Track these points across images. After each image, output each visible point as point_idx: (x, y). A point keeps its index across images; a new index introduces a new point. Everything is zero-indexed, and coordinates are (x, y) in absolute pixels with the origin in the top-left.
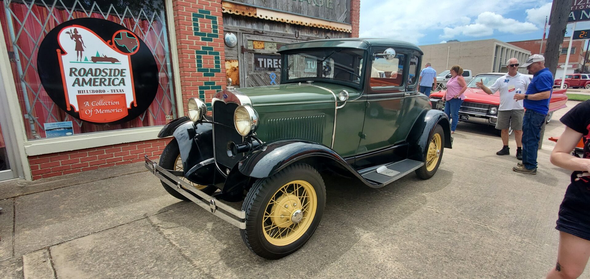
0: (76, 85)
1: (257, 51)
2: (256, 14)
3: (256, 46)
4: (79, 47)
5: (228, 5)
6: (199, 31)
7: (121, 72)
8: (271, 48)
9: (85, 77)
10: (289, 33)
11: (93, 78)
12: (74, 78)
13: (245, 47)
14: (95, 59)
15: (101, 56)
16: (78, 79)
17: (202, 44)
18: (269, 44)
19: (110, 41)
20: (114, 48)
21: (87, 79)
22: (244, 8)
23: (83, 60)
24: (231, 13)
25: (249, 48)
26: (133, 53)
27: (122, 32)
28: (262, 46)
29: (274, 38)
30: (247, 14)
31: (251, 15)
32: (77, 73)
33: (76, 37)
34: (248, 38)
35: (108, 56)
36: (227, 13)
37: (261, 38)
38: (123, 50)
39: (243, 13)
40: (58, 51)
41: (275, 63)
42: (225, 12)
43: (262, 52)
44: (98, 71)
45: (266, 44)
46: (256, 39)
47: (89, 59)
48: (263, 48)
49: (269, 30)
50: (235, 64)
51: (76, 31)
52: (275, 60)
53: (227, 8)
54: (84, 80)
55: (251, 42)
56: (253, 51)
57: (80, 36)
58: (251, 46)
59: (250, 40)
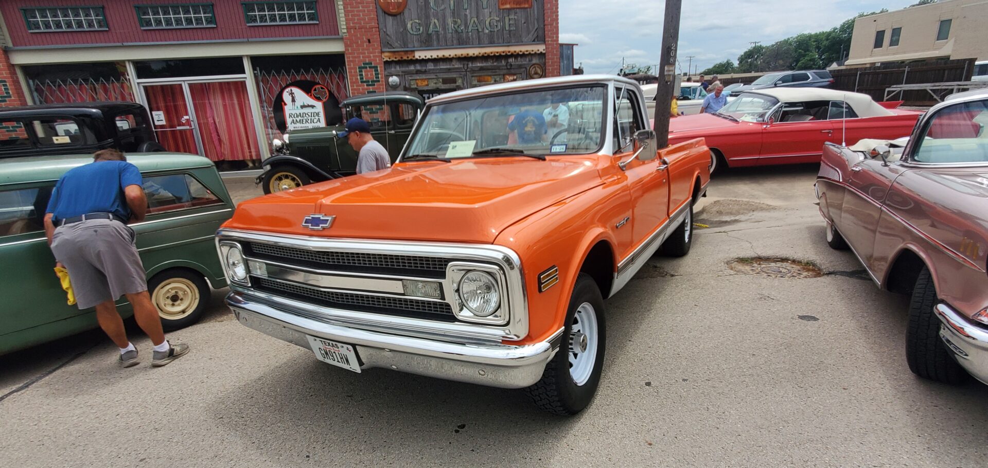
0: (293, 123)
1: (420, 89)
2: (414, 57)
3: (419, 84)
4: (293, 100)
5: (387, 54)
6: (364, 80)
7: (318, 114)
8: (436, 83)
9: (297, 118)
10: (456, 66)
11: (301, 119)
12: (291, 119)
13: (407, 85)
14: (303, 107)
15: (306, 104)
16: (293, 120)
17: (367, 89)
18: (433, 80)
19: (310, 94)
20: (313, 98)
21: (298, 120)
22: (403, 53)
23: (296, 108)
24: (391, 60)
25: (413, 87)
26: (324, 100)
27: (317, 87)
28: (426, 83)
29: (438, 74)
30: (405, 58)
31: (410, 58)
32: (293, 116)
33: (292, 94)
34: (410, 78)
35: (310, 104)
36: (387, 61)
37: (424, 77)
38: (318, 99)
39: (402, 58)
40: (283, 103)
42: (385, 60)
43: (426, 88)
44: (304, 114)
45: (430, 80)
46: (418, 78)
47: (299, 107)
48: (427, 85)
49: (433, 68)
51: (291, 90)
53: (386, 57)
54: (296, 120)
55: (414, 81)
56: (417, 88)
57: (293, 93)
58: (414, 85)
59: (413, 80)
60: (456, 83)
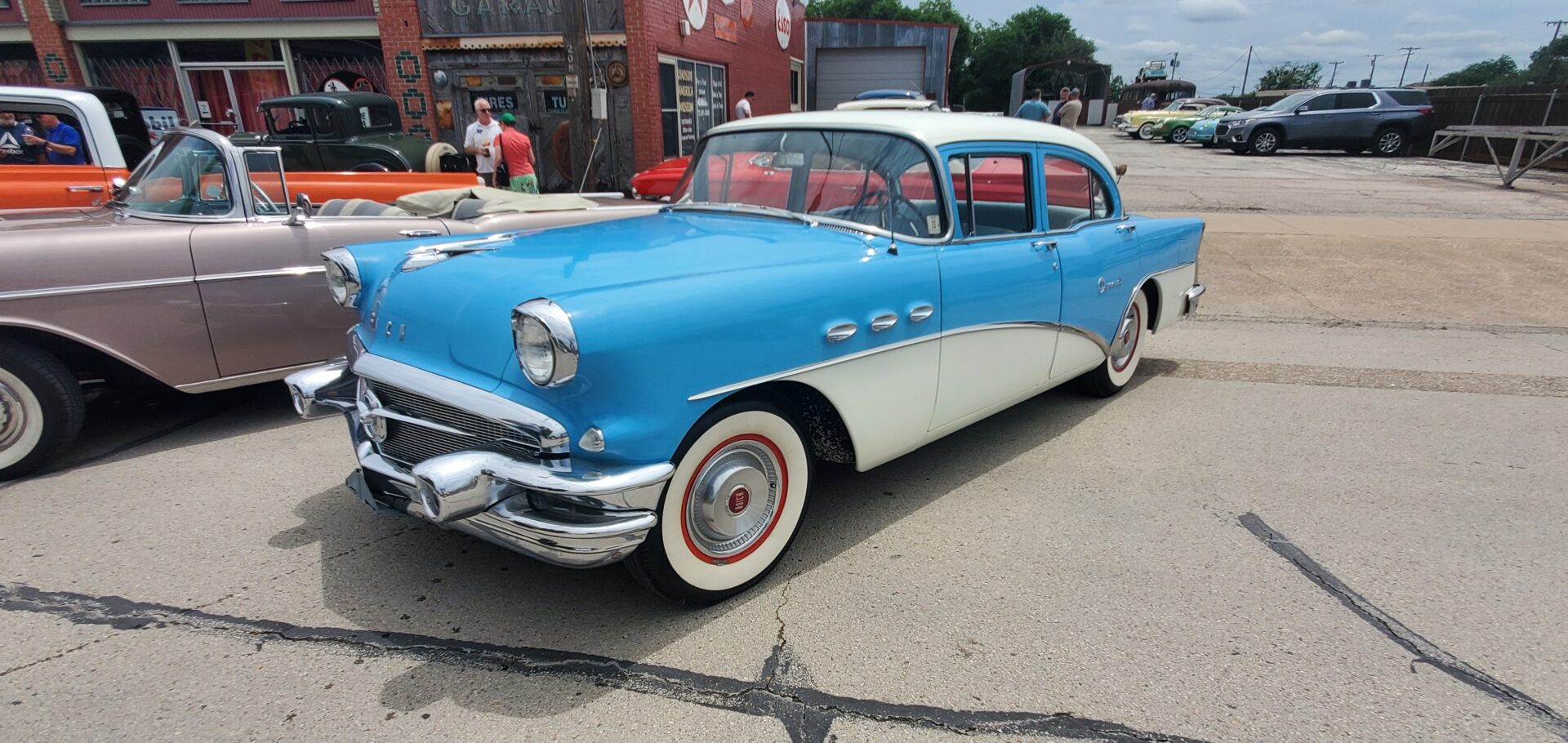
1: (472, 89)
2: (459, 46)
3: (471, 83)
5: (427, 41)
6: (403, 74)
8: (490, 83)
10: (515, 60)
13: (456, 84)
17: (407, 86)
18: (487, 78)
22: (445, 41)
24: (432, 49)
25: (463, 86)
27: (360, 80)
28: (478, 82)
29: (492, 71)
30: (448, 47)
31: (454, 47)
34: (458, 74)
36: (427, 50)
37: (474, 73)
39: (444, 47)
41: (500, 102)
42: (425, 49)
43: (478, 89)
45: (483, 79)
46: (468, 74)
48: (481, 85)
49: (486, 61)
50: (449, 105)
52: (500, 98)
53: (427, 45)
55: (464, 78)
56: (467, 89)
57: (336, 88)
58: (464, 83)
59: (462, 76)
60: (515, 83)
